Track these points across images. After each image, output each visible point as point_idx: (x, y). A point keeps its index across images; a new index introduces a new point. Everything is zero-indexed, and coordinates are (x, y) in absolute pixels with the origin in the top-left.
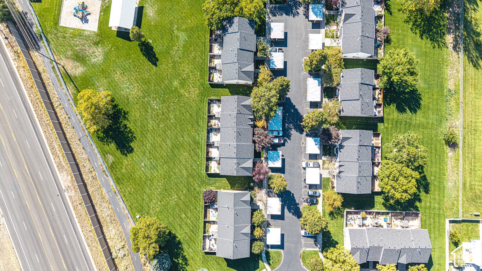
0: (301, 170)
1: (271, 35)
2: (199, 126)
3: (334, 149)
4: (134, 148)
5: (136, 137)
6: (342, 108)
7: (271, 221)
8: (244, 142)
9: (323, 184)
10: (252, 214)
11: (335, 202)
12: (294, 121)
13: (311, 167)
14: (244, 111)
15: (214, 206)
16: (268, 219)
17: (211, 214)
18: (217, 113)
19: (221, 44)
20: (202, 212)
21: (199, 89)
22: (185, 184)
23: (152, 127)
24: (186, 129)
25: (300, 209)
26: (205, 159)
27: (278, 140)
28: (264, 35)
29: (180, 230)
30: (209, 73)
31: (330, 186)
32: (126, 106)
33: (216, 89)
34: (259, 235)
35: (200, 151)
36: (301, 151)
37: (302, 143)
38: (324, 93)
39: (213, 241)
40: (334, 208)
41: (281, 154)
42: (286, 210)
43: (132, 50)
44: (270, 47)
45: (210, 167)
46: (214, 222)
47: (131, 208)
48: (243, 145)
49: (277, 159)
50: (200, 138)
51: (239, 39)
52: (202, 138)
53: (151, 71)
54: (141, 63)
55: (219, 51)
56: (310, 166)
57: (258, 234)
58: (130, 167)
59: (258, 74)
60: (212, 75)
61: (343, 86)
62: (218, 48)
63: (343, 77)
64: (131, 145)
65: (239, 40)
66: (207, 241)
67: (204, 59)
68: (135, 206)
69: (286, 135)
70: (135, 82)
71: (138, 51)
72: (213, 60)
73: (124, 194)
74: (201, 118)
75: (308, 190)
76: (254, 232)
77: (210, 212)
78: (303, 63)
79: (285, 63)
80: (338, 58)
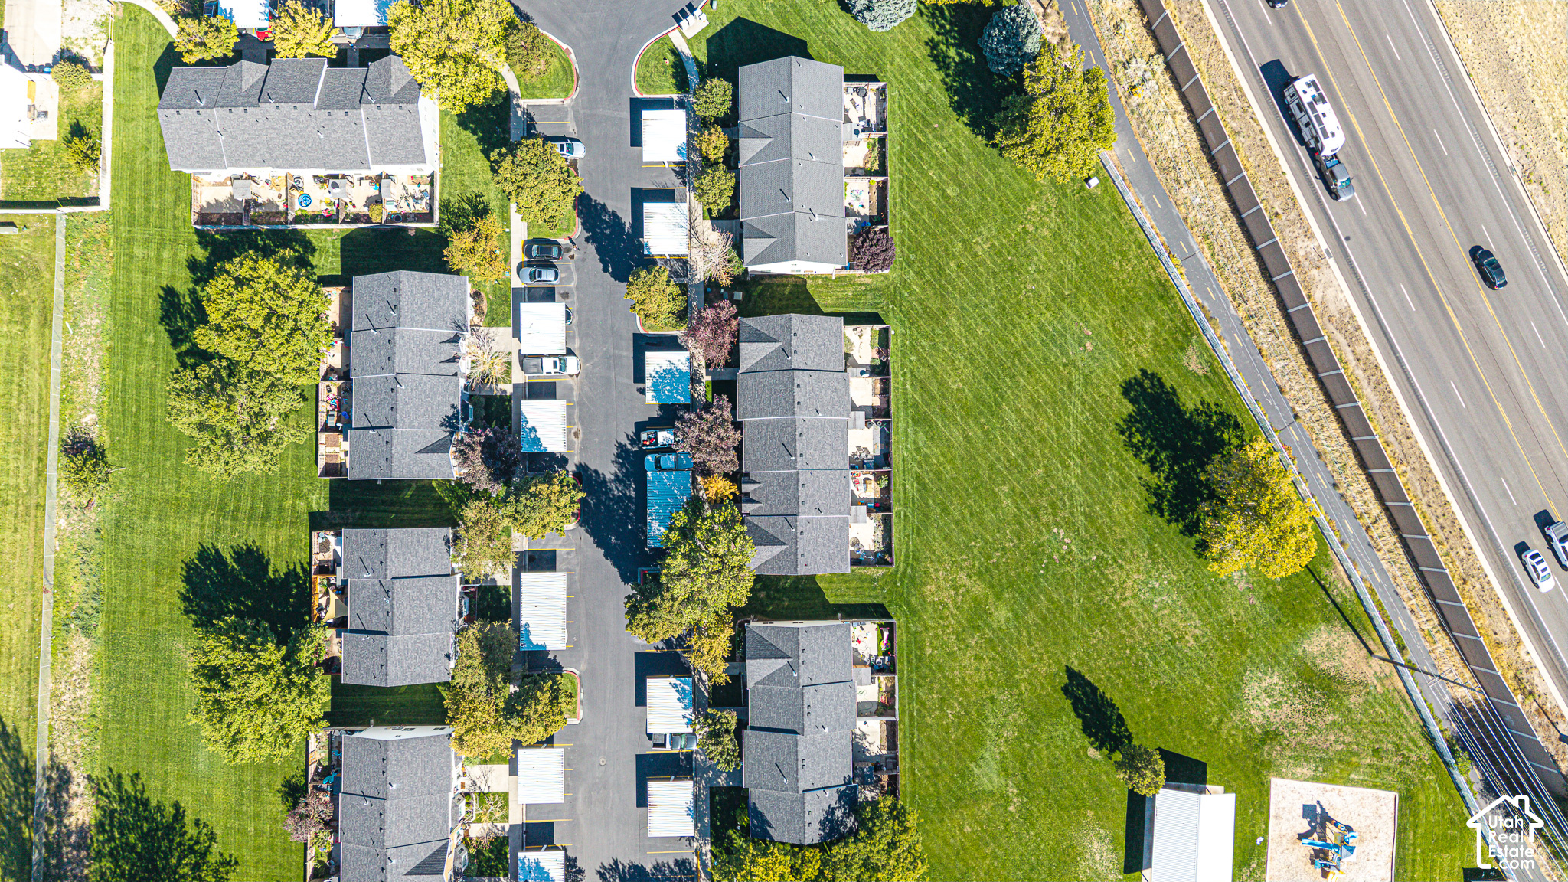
0: (580, 348)
1: (691, 791)
2: (918, 478)
3: (475, 418)
4: (1120, 396)
5: (1116, 434)
6: (448, 552)
7: (673, 182)
8: (770, 422)
9: (509, 306)
10: (735, 198)
11: (469, 246)
12: (607, 507)
13: (549, 356)
14: (774, 526)
15: (856, 221)
16: (684, 191)
17: (865, 198)
18: (860, 518)
19: (858, 752)
20: (895, 205)
21: (923, 597)
22: (950, 289)
23: (1067, 467)
24: (958, 464)
25: (583, 224)
26: (891, 370)
27: (660, 440)
28: (714, 791)
29: (959, 146)
30: (892, 653)
31: (485, 302)
32: (1157, 530)
33: (869, 601)
34: (710, 134)
35: (910, 396)
36: (581, 410)
37: (581, 436)
38: (508, 602)
39: (854, 115)
40: (474, 227)
41: (649, 394)
42: (627, 219)
43: (1152, 718)
44: (692, 752)
45: (876, 345)
46: (854, 172)
47: (1118, 207)
48: (772, 414)
49: (660, 377)
50: (912, 437)
51: (800, 767)
52: (907, 437)
53: (1085, 652)
54: (1119, 676)
55: (864, 729)
56: (552, 359)
57: (713, 138)
58: (1130, 335)
59: (731, 652)
60: (883, 646)
61: (448, 624)
62: (869, 739)
63: (448, 656)
64: (1131, 406)
65: (800, 763)
66: (872, 117)
67: (911, 698)
68: (1104, 216)
69: (632, 460)
70: (1133, 612)
71: (1132, 717)
72: (883, 699)
73: (1143, 252)
74: (913, 503)
75: (556, 283)
76: (727, 144)
77: (867, 205)
78: (582, 702)
79: (641, 699)
80: (464, 717)
